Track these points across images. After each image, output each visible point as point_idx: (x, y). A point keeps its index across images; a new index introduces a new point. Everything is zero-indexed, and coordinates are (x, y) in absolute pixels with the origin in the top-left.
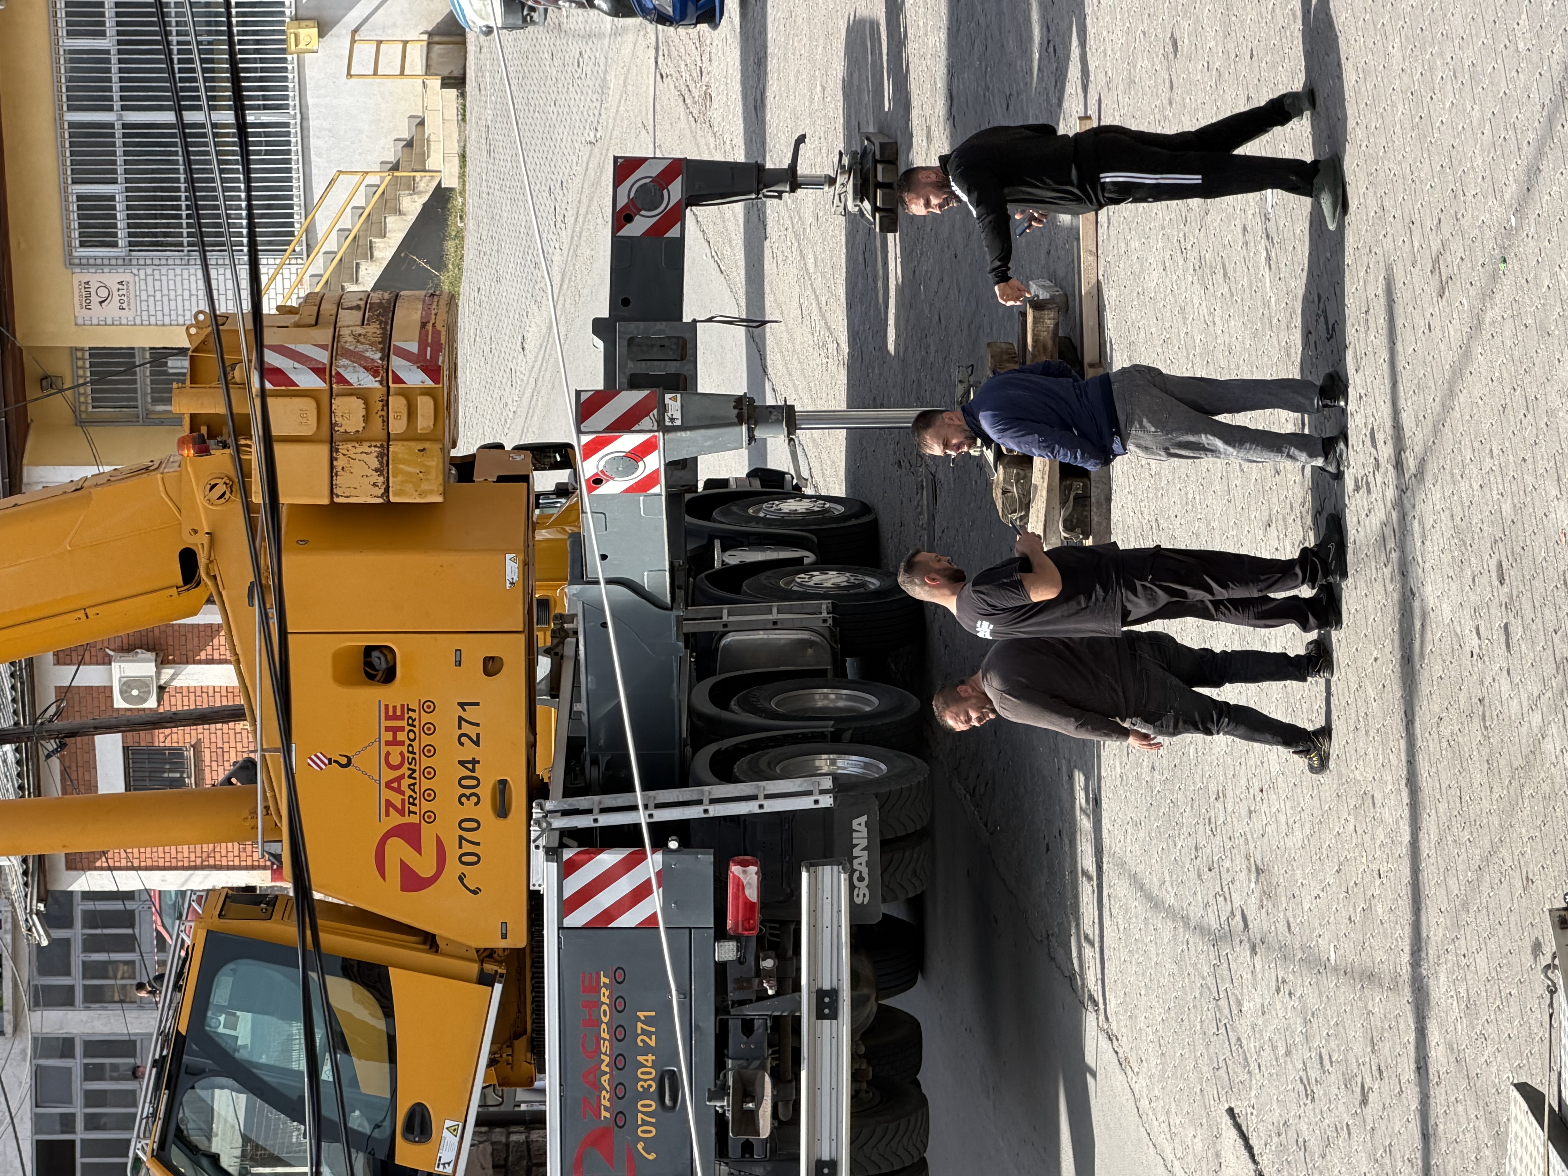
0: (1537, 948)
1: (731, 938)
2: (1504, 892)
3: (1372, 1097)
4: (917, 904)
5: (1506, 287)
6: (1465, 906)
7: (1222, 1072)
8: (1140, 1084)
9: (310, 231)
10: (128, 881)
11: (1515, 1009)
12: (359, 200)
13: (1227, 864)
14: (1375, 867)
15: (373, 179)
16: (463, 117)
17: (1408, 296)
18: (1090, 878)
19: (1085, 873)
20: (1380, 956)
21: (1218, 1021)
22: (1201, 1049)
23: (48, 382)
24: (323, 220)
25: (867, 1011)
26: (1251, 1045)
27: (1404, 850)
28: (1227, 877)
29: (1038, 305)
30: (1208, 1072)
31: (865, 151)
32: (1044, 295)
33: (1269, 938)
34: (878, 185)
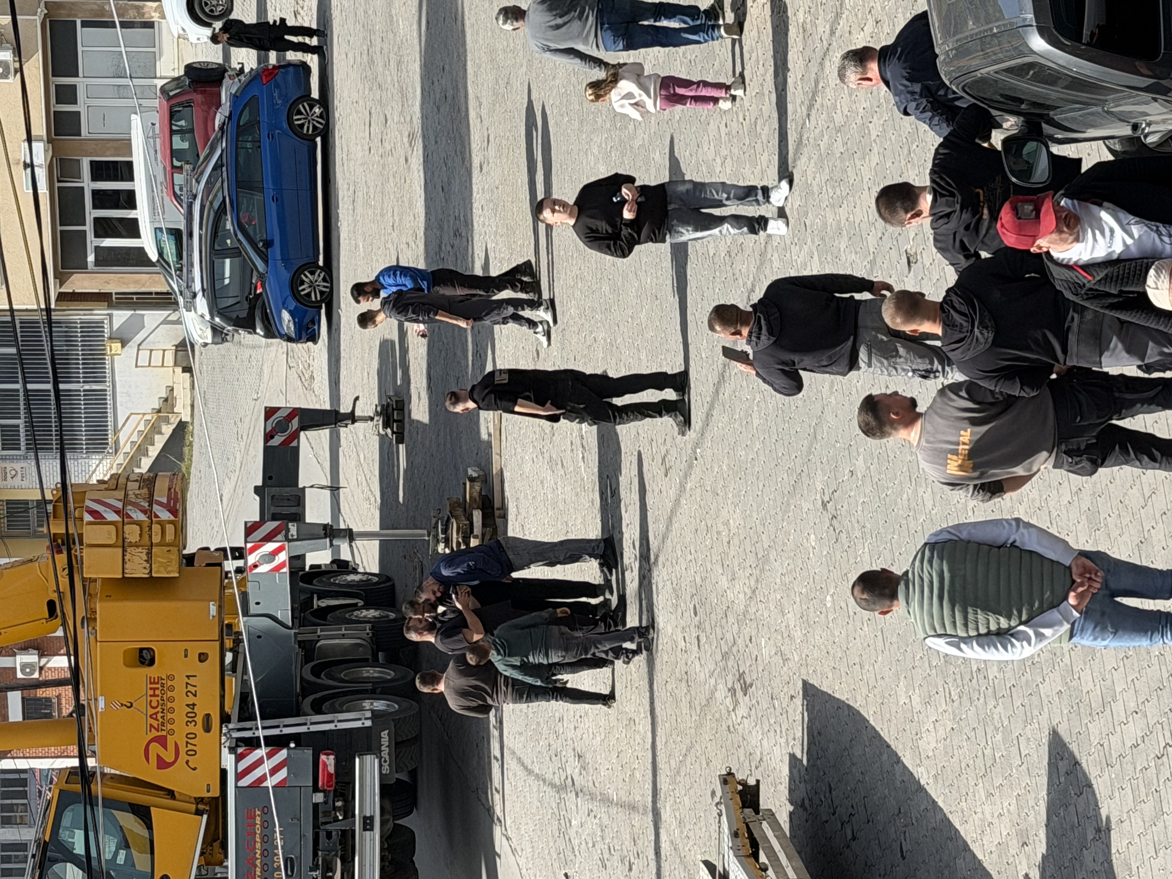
0: (713, 793)
1: (320, 791)
2: (697, 766)
3: (634, 867)
4: (413, 774)
5: (697, 472)
6: (678, 772)
7: (562, 855)
8: (522, 861)
9: (117, 442)
10: (22, 764)
11: (703, 823)
12: (141, 427)
13: (564, 753)
14: (635, 754)
15: (148, 417)
16: (193, 387)
17: (650, 476)
18: (497, 760)
19: (496, 758)
20: (638, 798)
21: (560, 830)
22: (551, 844)
24: (123, 437)
25: (388, 826)
26: (575, 842)
27: (649, 746)
28: (564, 760)
29: (472, 480)
30: (555, 856)
31: (388, 404)
32: (475, 475)
33: (584, 789)
34: (395, 421)
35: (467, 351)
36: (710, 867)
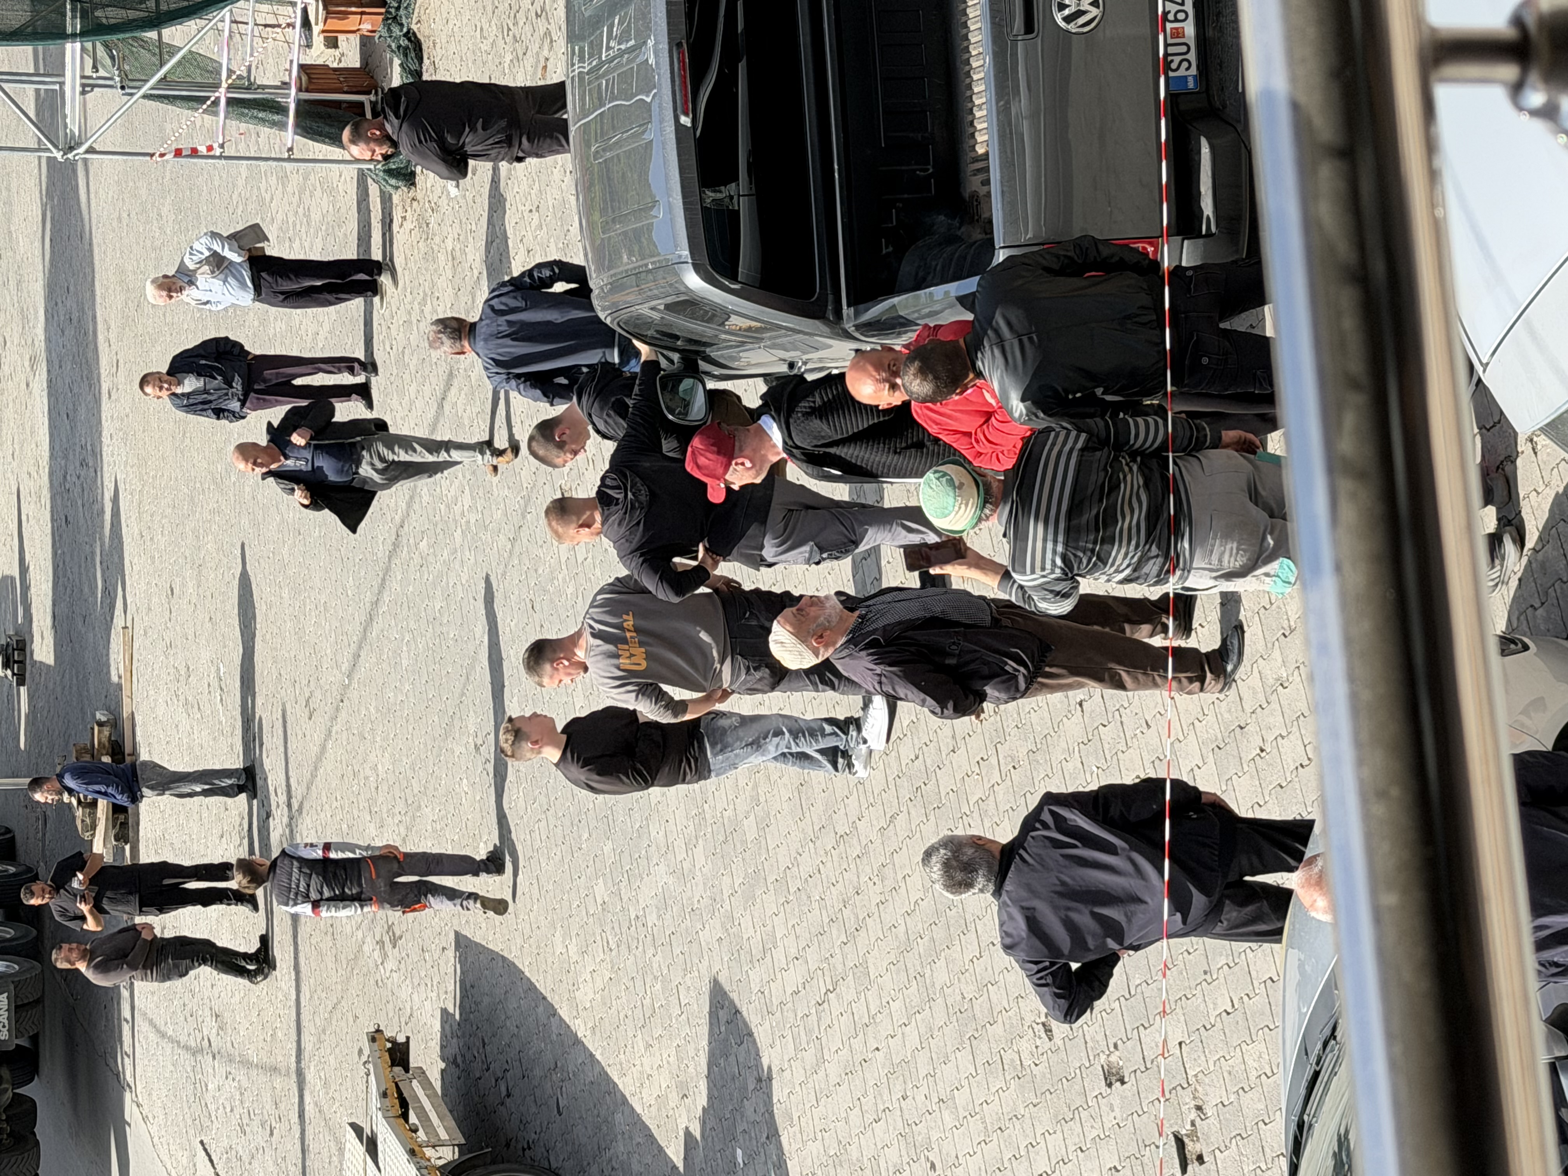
0: (360, 1052)
2: (343, 1024)
3: (275, 1131)
4: (35, 1039)
5: (343, 715)
6: (324, 1031)
7: (197, 1122)
8: (154, 1130)
11: (349, 1084)
13: (200, 1012)
14: (277, 1012)
17: (293, 719)
18: (128, 1022)
19: (126, 1020)
20: (280, 1058)
21: (195, 1095)
22: (187, 1110)
25: (7, 1096)
26: (212, 1107)
27: (292, 1003)
28: (200, 1020)
29: (101, 724)
30: (189, 1122)
31: (8, 644)
32: (104, 719)
33: (222, 1051)
34: (15, 662)
35: (97, 587)
36: (357, 1129)
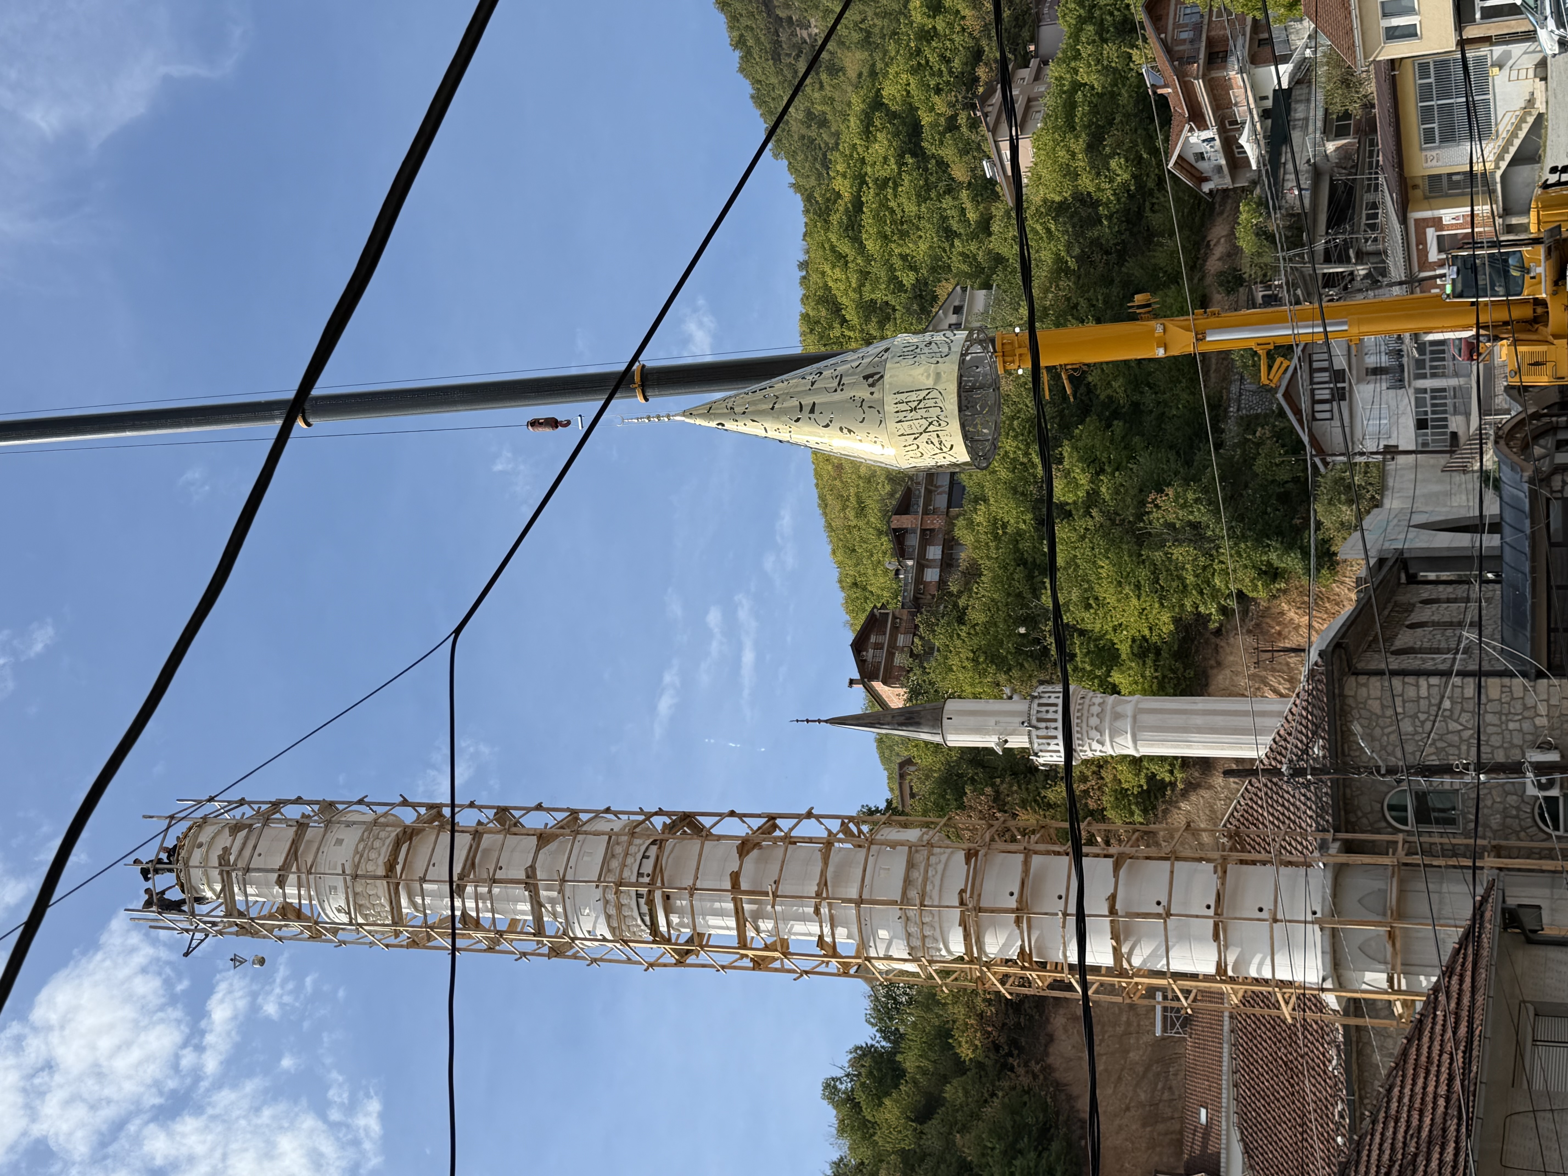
9: (1497, 131)
12: (1513, 120)
15: (1517, 113)
16: (1547, 90)
23: (1415, 187)
24: (1501, 128)
